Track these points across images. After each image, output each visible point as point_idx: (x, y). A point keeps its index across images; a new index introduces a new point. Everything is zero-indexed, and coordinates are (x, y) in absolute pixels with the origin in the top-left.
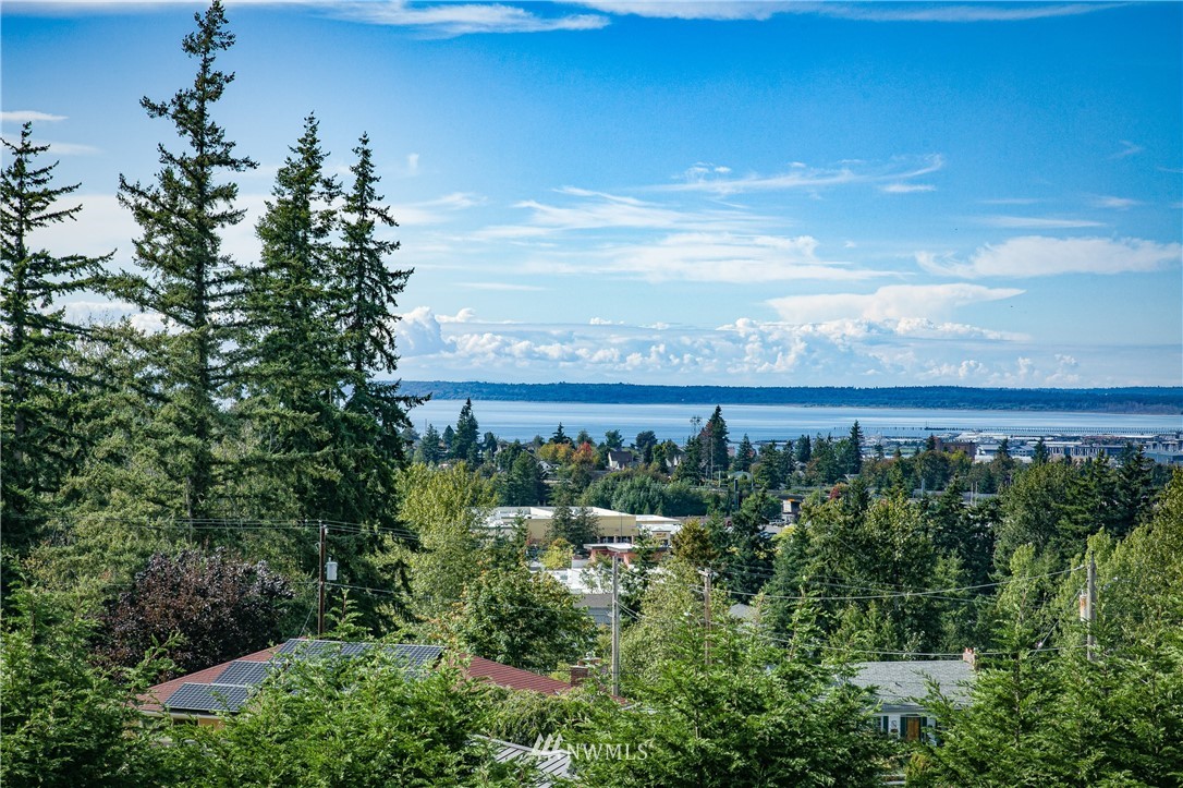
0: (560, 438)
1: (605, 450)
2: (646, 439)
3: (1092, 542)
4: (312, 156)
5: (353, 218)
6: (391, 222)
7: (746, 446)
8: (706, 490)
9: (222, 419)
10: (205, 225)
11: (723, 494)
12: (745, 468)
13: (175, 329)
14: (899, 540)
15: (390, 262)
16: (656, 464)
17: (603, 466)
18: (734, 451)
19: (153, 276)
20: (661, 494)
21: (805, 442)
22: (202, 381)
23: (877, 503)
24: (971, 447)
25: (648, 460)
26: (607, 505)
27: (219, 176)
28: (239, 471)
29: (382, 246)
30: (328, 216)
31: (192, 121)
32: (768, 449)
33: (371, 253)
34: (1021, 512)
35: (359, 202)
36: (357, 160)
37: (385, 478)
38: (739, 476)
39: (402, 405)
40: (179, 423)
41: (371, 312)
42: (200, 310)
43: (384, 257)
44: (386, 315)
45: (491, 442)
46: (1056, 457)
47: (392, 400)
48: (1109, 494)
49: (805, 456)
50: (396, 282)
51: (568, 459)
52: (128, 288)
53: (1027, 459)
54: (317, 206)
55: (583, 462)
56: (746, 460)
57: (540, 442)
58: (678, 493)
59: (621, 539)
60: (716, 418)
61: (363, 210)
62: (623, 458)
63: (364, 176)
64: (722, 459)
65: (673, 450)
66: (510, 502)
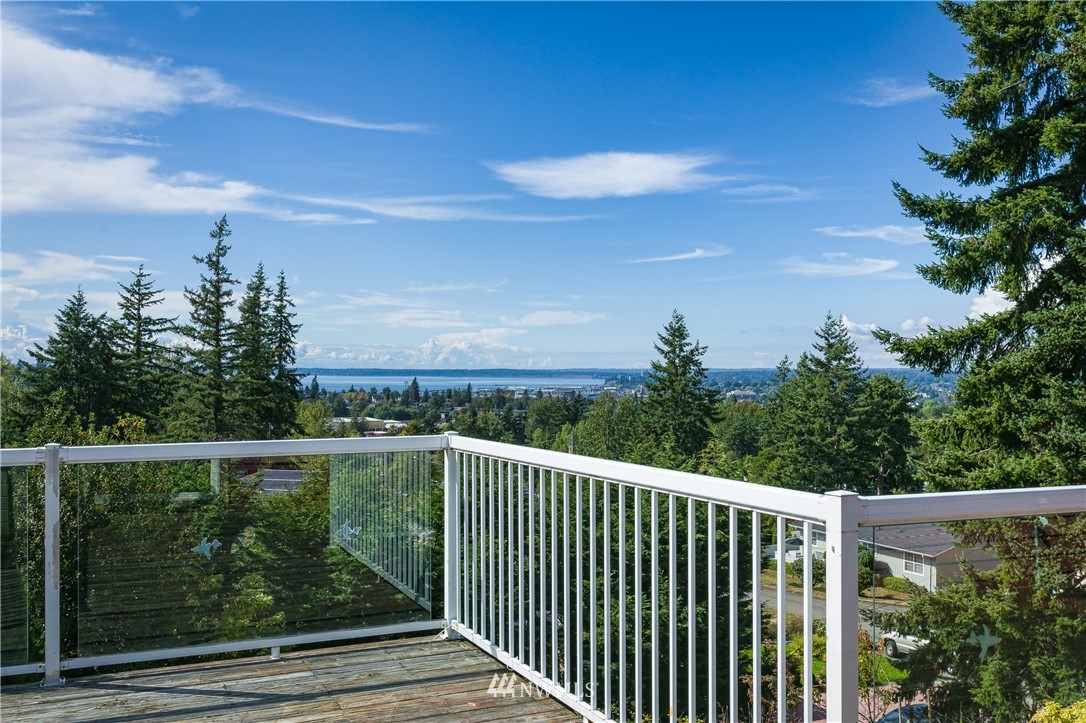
0: (352, 390)
1: (370, 395)
2: (387, 390)
3: (564, 427)
4: (261, 279)
5: (278, 304)
6: (293, 305)
7: (426, 393)
8: (411, 410)
9: (227, 383)
10: (219, 307)
11: (418, 412)
12: (426, 401)
13: (208, 348)
14: (492, 428)
15: (293, 321)
16: (391, 400)
17: (370, 401)
18: (422, 395)
19: (198, 326)
20: (394, 412)
21: (450, 391)
22: (219, 369)
23: (480, 414)
24: (513, 392)
25: (388, 398)
26: (372, 416)
27: (225, 287)
28: (234, 404)
29: (289, 315)
30: (267, 303)
31: (215, 265)
32: (435, 394)
33: (285, 317)
34: (535, 416)
35: (280, 298)
36: (279, 281)
37: (292, 407)
38: (424, 404)
39: (298, 377)
40: (210, 385)
41: (284, 341)
42: (218, 340)
43: (290, 319)
44: (291, 342)
45: (325, 392)
46: (545, 395)
47: (294, 376)
48: (568, 410)
49: (450, 396)
50: (295, 329)
51: (356, 398)
52: (188, 332)
53: (535, 397)
54: (263, 299)
55: (362, 399)
56: (426, 398)
57: (344, 392)
58: (400, 411)
59: (378, 430)
60: (415, 382)
61: (281, 300)
62: (377, 398)
63: (282, 287)
64: (417, 398)
65: (398, 395)
66: (336, 416)
